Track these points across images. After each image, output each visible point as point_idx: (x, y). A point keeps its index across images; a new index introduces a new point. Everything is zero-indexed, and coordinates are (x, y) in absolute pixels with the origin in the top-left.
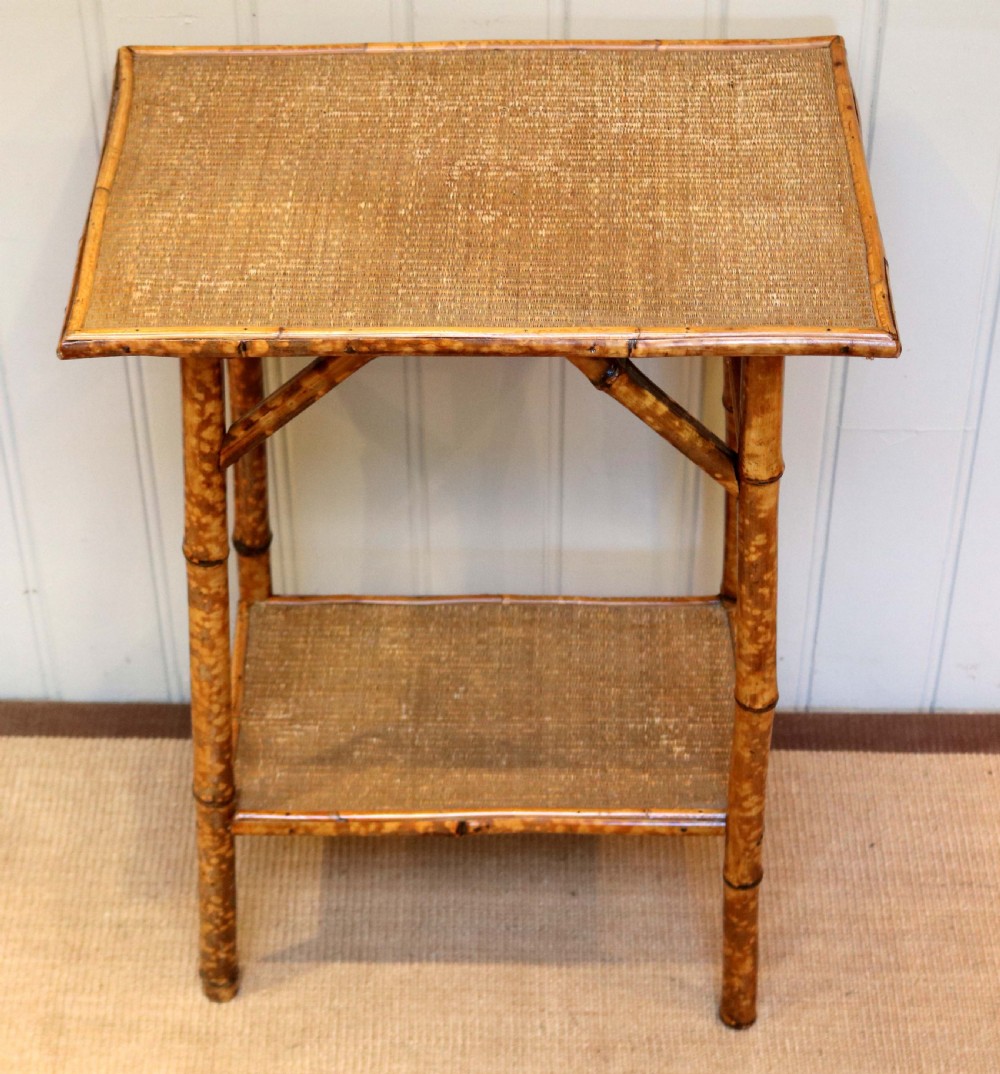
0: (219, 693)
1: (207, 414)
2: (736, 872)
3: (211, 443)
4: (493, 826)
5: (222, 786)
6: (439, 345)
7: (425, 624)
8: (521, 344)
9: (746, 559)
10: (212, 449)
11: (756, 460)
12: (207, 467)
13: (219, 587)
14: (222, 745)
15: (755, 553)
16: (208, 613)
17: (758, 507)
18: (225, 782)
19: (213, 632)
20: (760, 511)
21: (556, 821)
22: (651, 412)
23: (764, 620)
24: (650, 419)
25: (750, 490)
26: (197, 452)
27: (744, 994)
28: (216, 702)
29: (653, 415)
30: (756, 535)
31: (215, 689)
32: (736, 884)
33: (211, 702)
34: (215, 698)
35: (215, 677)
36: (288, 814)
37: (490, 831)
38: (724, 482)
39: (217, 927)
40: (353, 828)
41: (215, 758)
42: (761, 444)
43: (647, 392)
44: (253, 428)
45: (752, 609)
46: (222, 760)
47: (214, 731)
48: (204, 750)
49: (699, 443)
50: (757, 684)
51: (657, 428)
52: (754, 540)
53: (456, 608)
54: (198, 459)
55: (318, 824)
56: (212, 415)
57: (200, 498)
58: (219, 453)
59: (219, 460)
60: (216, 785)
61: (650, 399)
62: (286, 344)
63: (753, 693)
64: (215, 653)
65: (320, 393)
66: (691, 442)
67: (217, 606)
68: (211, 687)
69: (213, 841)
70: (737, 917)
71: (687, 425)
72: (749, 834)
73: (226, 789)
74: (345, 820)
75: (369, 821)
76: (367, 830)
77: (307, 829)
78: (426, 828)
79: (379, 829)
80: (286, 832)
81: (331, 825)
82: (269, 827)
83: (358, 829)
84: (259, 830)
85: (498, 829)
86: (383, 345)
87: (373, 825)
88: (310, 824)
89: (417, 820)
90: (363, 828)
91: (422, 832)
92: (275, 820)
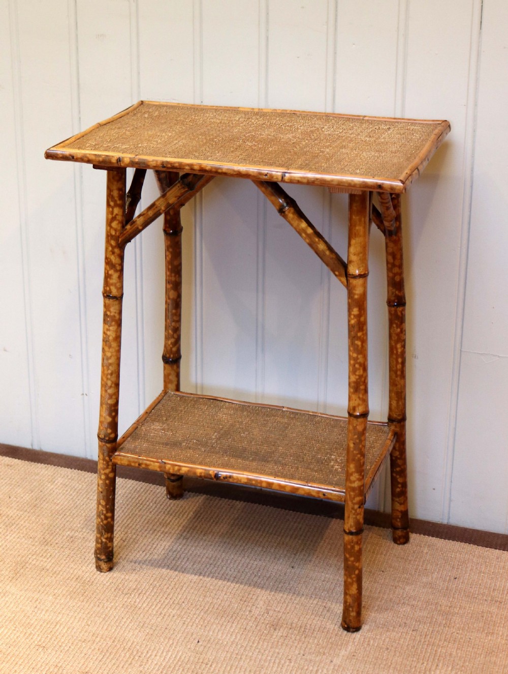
0: (111, 374)
1: (115, 214)
3: (116, 230)
5: (109, 431)
7: (242, 411)
10: (116, 233)
11: (353, 263)
12: (113, 243)
13: (115, 313)
14: (111, 406)
15: (353, 319)
16: (109, 326)
17: (354, 291)
18: (111, 429)
19: (111, 338)
20: (355, 294)
21: (263, 480)
22: (304, 231)
23: (358, 361)
24: (304, 235)
25: (351, 282)
26: (109, 234)
27: (352, 607)
28: (110, 379)
29: (306, 233)
30: (354, 308)
31: (110, 372)
32: (347, 531)
33: (107, 379)
34: (109, 376)
35: (110, 364)
36: (139, 456)
38: (340, 278)
39: (102, 521)
40: (168, 467)
41: (107, 412)
42: (355, 255)
43: (303, 221)
44: (134, 224)
45: (353, 353)
46: (110, 415)
47: (108, 396)
48: (103, 407)
49: (328, 253)
50: (355, 400)
51: (308, 241)
53: (260, 408)
54: (109, 238)
55: (152, 463)
56: (117, 215)
58: (119, 237)
59: (119, 240)
60: (106, 429)
61: (304, 225)
62: (137, 161)
63: (354, 405)
64: (111, 350)
66: (323, 251)
67: (113, 323)
68: (108, 370)
69: (103, 464)
70: (349, 554)
71: (322, 242)
72: (354, 498)
73: (111, 433)
74: (165, 463)
75: (177, 465)
76: (174, 469)
77: (146, 465)
78: (201, 473)
79: (179, 470)
80: (137, 465)
81: (157, 464)
82: (129, 461)
83: (169, 469)
84: (125, 462)
85: (235, 479)
86: (177, 165)
87: (176, 468)
88: (148, 462)
89: (198, 468)
90: (171, 468)
91: (198, 474)
92: (133, 458)
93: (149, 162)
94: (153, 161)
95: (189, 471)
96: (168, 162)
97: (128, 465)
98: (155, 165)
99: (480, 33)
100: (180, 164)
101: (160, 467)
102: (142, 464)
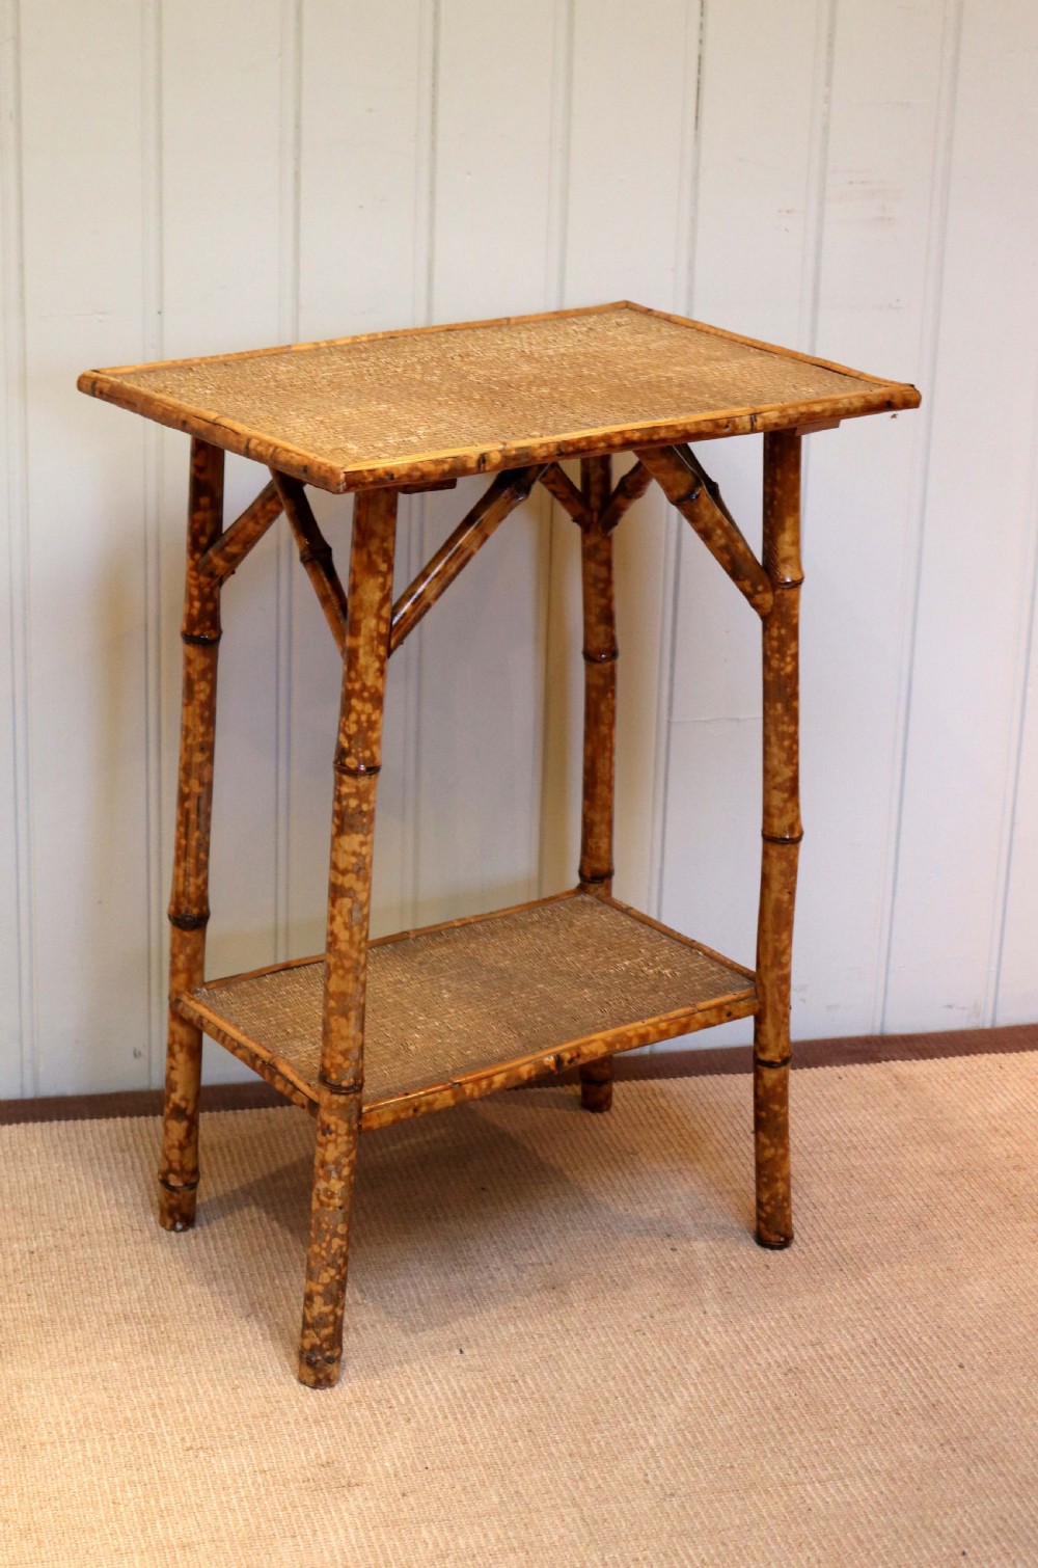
2: (777, 1046)
4: (583, 1054)
6: (624, 438)
8: (680, 428)
9: (782, 673)
10: (387, 629)
15: (790, 663)
16: (366, 836)
21: (631, 1034)
26: (375, 634)
30: (790, 643)
32: (778, 1061)
33: (360, 952)
36: (407, 1094)
37: (581, 1061)
40: (468, 1088)
42: (793, 545)
48: (348, 1019)
52: (789, 649)
54: (376, 642)
55: (437, 1095)
57: (373, 691)
58: (390, 635)
59: (390, 643)
62: (514, 452)
64: (367, 886)
65: (475, 549)
69: (349, 1142)
74: (460, 1084)
75: (482, 1079)
76: (480, 1089)
77: (429, 1104)
78: (529, 1072)
79: (490, 1085)
80: (411, 1112)
81: (447, 1093)
82: (395, 1112)
83: (473, 1091)
84: (388, 1118)
85: (587, 1055)
86: (583, 444)
87: (484, 1084)
88: (430, 1097)
89: (519, 1066)
90: (476, 1089)
91: (525, 1077)
92: (397, 1102)
93: (535, 449)
94: (542, 446)
95: (507, 1078)
96: (567, 443)
97: (394, 1122)
98: (545, 454)
99: (697, 138)
100: (588, 439)
101: (455, 1095)
102: (420, 1106)
